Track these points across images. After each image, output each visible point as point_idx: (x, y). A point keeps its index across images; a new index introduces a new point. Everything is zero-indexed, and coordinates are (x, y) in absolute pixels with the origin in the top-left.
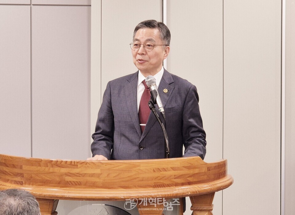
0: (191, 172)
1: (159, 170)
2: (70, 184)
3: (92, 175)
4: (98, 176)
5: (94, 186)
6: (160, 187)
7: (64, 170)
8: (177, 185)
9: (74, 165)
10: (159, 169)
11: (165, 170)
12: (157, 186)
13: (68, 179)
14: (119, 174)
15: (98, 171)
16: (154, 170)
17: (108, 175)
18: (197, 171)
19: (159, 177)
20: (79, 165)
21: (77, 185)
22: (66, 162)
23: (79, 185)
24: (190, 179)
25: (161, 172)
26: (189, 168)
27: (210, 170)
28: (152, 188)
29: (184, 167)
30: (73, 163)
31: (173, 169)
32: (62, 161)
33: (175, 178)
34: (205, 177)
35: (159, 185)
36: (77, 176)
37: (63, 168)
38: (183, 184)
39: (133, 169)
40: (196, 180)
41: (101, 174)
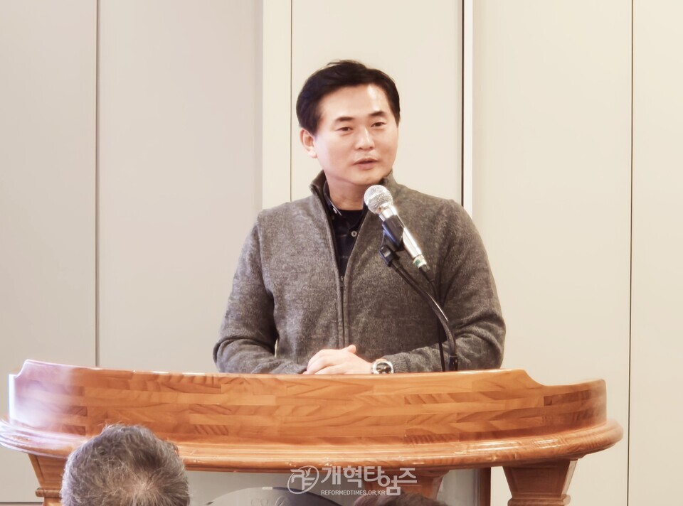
0: (501, 406)
1: (419, 399)
2: (199, 433)
3: (256, 411)
4: (270, 412)
5: (258, 436)
6: (422, 442)
7: (185, 399)
8: (463, 437)
9: (212, 386)
10: (418, 396)
11: (433, 399)
12: (413, 438)
13: (197, 419)
14: (319, 410)
15: (269, 401)
16: (405, 398)
17: (294, 410)
18: (515, 404)
19: (418, 416)
20: (224, 387)
21: (219, 434)
22: (192, 378)
23: (224, 434)
24: (499, 425)
25: (424, 405)
26: (494, 396)
27: (550, 404)
28: (401, 445)
29: (481, 393)
30: (209, 382)
31: (456, 397)
32: (182, 377)
33: (458, 421)
34: (538, 421)
35: (419, 436)
36: (219, 413)
37: (184, 392)
38: (479, 436)
39: (357, 396)
40: (515, 427)
41: (277, 407)
